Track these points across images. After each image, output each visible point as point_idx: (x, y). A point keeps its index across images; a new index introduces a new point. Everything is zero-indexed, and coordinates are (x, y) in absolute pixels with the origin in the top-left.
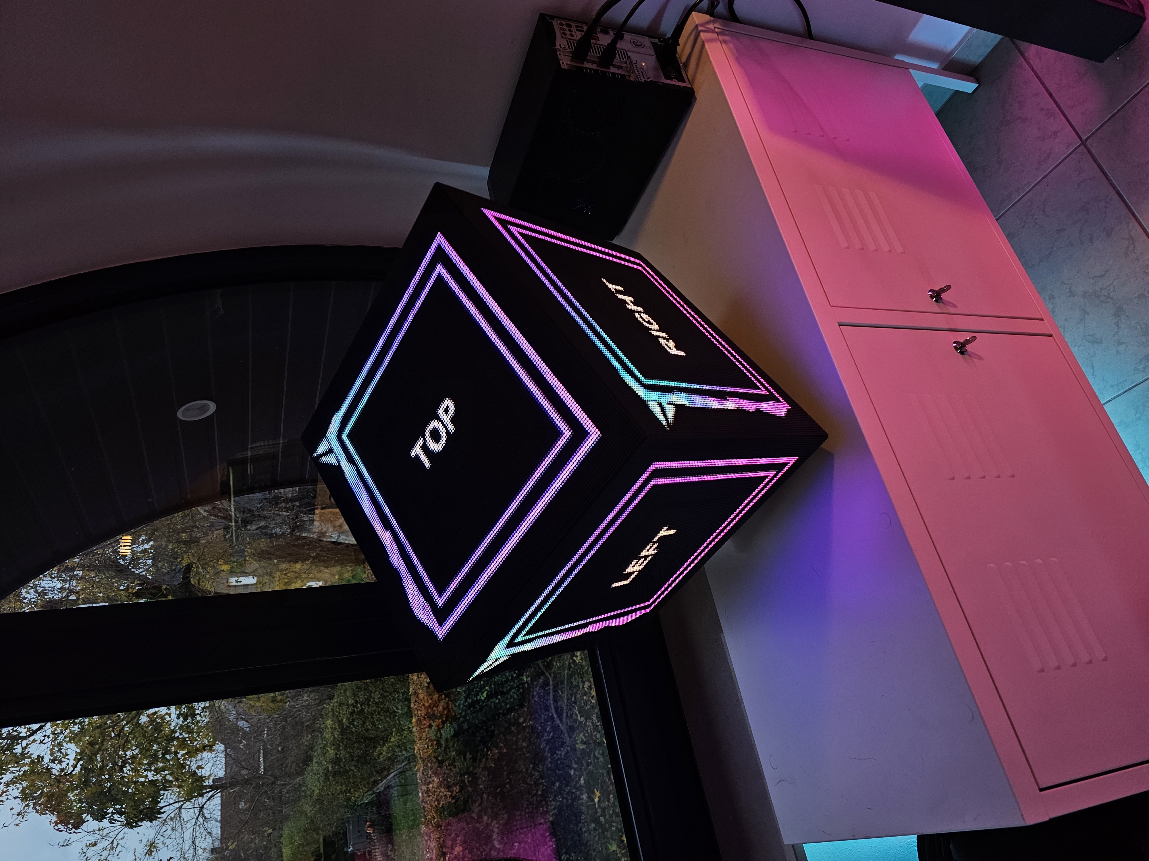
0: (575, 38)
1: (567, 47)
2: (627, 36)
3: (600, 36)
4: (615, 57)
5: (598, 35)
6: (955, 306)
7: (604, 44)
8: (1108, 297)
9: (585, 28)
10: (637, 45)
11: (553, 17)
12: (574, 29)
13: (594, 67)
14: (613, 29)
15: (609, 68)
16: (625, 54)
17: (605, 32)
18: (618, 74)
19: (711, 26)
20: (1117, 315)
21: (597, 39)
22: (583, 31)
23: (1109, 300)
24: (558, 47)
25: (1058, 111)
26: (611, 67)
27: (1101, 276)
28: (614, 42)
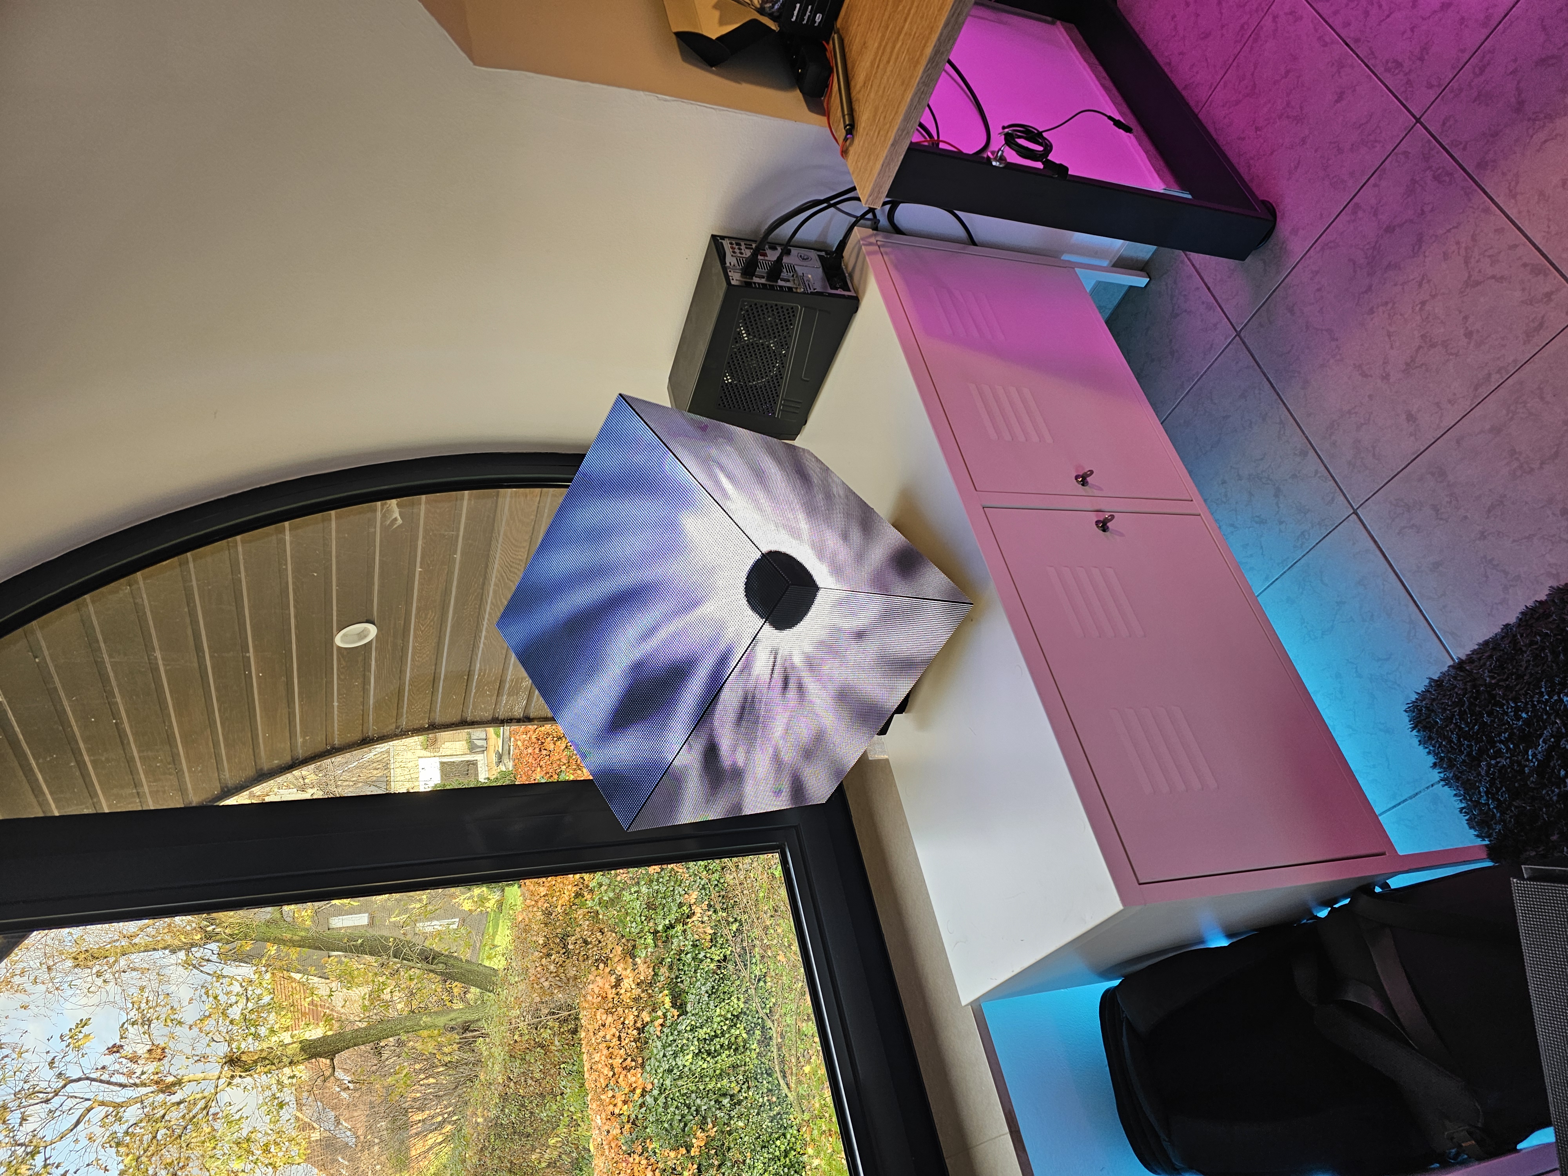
0: (744, 256)
1: (737, 264)
2: (794, 251)
3: (769, 252)
4: (781, 271)
5: (767, 251)
6: (1101, 489)
7: (771, 259)
8: (1268, 478)
9: (754, 246)
10: (803, 259)
11: (723, 238)
12: (743, 247)
13: (763, 281)
14: (780, 245)
15: (777, 282)
16: (792, 269)
17: (773, 248)
18: (785, 287)
19: (873, 240)
20: (1276, 496)
21: (765, 255)
22: (752, 248)
23: (1269, 482)
24: (728, 264)
25: (1216, 304)
26: (779, 281)
27: (1262, 459)
28: (780, 259)
